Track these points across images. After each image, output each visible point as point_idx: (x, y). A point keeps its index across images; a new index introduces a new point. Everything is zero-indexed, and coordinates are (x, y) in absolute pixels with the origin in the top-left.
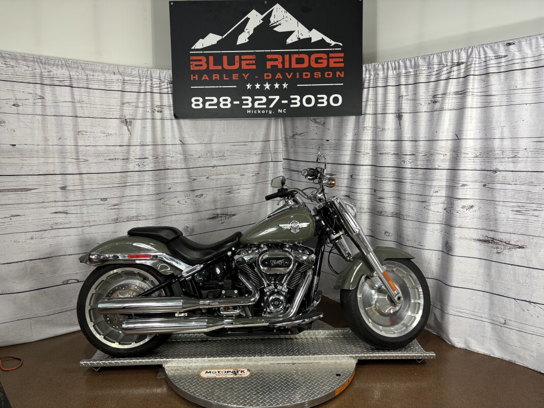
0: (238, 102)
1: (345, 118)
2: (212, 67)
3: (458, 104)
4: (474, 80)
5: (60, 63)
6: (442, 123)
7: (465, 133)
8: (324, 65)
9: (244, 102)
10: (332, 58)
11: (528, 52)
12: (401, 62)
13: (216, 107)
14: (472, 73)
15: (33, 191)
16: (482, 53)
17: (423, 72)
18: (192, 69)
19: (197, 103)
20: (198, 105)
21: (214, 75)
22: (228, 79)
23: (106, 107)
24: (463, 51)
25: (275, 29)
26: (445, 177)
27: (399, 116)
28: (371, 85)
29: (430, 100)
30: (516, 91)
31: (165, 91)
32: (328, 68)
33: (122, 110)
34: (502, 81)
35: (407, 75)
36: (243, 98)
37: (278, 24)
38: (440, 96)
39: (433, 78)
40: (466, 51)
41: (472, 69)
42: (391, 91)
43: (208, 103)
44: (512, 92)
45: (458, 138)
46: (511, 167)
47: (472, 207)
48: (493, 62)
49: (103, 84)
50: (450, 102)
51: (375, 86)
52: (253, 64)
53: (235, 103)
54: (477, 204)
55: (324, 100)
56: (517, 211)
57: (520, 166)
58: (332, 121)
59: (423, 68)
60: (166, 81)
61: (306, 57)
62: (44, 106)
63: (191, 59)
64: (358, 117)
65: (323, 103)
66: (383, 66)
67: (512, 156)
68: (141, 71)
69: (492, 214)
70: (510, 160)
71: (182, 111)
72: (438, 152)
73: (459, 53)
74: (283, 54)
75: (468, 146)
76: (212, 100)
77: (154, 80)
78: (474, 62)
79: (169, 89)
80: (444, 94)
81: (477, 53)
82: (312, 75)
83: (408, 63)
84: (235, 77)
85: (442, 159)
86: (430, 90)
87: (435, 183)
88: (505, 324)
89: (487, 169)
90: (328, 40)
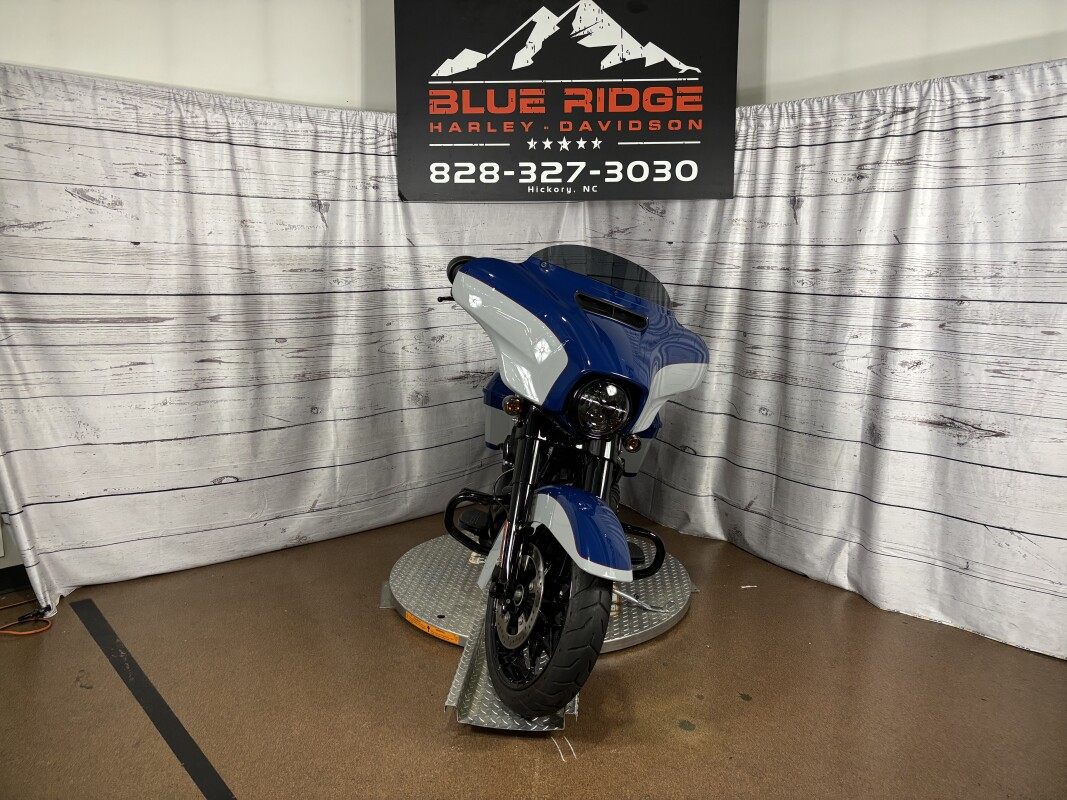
0: (512, 173)
1: (701, 203)
2: (467, 109)
3: (901, 181)
4: (930, 138)
5: (212, 102)
6: (871, 214)
7: (911, 232)
8: (667, 107)
9: (523, 173)
10: (682, 95)
11: (1026, 92)
12: (803, 105)
13: (473, 181)
14: (928, 126)
15: (167, 323)
16: (947, 92)
17: (843, 123)
18: (431, 112)
19: (440, 173)
20: (442, 177)
21: (470, 124)
22: (495, 131)
23: (287, 178)
24: (913, 88)
25: (580, 42)
26: (871, 312)
27: (795, 202)
28: (749, 145)
29: (853, 172)
30: (1002, 161)
31: (385, 150)
32: (674, 113)
33: (314, 184)
34: (979, 142)
35: (814, 128)
36: (521, 164)
37: (586, 32)
38: (869, 167)
39: (859, 135)
40: (918, 87)
41: (929, 120)
42: (784, 157)
43: (459, 174)
44: (996, 161)
45: (899, 242)
46: (988, 293)
47: (918, 363)
48: (965, 108)
49: (282, 139)
50: (888, 177)
51: (755, 147)
52: (539, 105)
53: (506, 173)
54: (928, 360)
55: (666, 171)
56: (995, 371)
57: (1004, 293)
58: (677, 209)
59: (842, 117)
60: (386, 133)
61: (634, 93)
62: (187, 176)
63: (430, 94)
64: (722, 201)
65: (663, 175)
66: (771, 110)
67: (989, 274)
68: (344, 116)
69: (952, 376)
70: (988, 281)
71: (413, 188)
72: (862, 266)
73: (906, 91)
74: (593, 87)
75: (917, 257)
76: (467, 169)
77: (366, 131)
78: (931, 108)
79: (392, 148)
80: (878, 163)
81: (937, 91)
82: (645, 125)
83: (816, 107)
84: (508, 127)
85: (869, 279)
86: (853, 156)
87: (853, 321)
88: (967, 568)
89: (947, 297)
90: (675, 62)
